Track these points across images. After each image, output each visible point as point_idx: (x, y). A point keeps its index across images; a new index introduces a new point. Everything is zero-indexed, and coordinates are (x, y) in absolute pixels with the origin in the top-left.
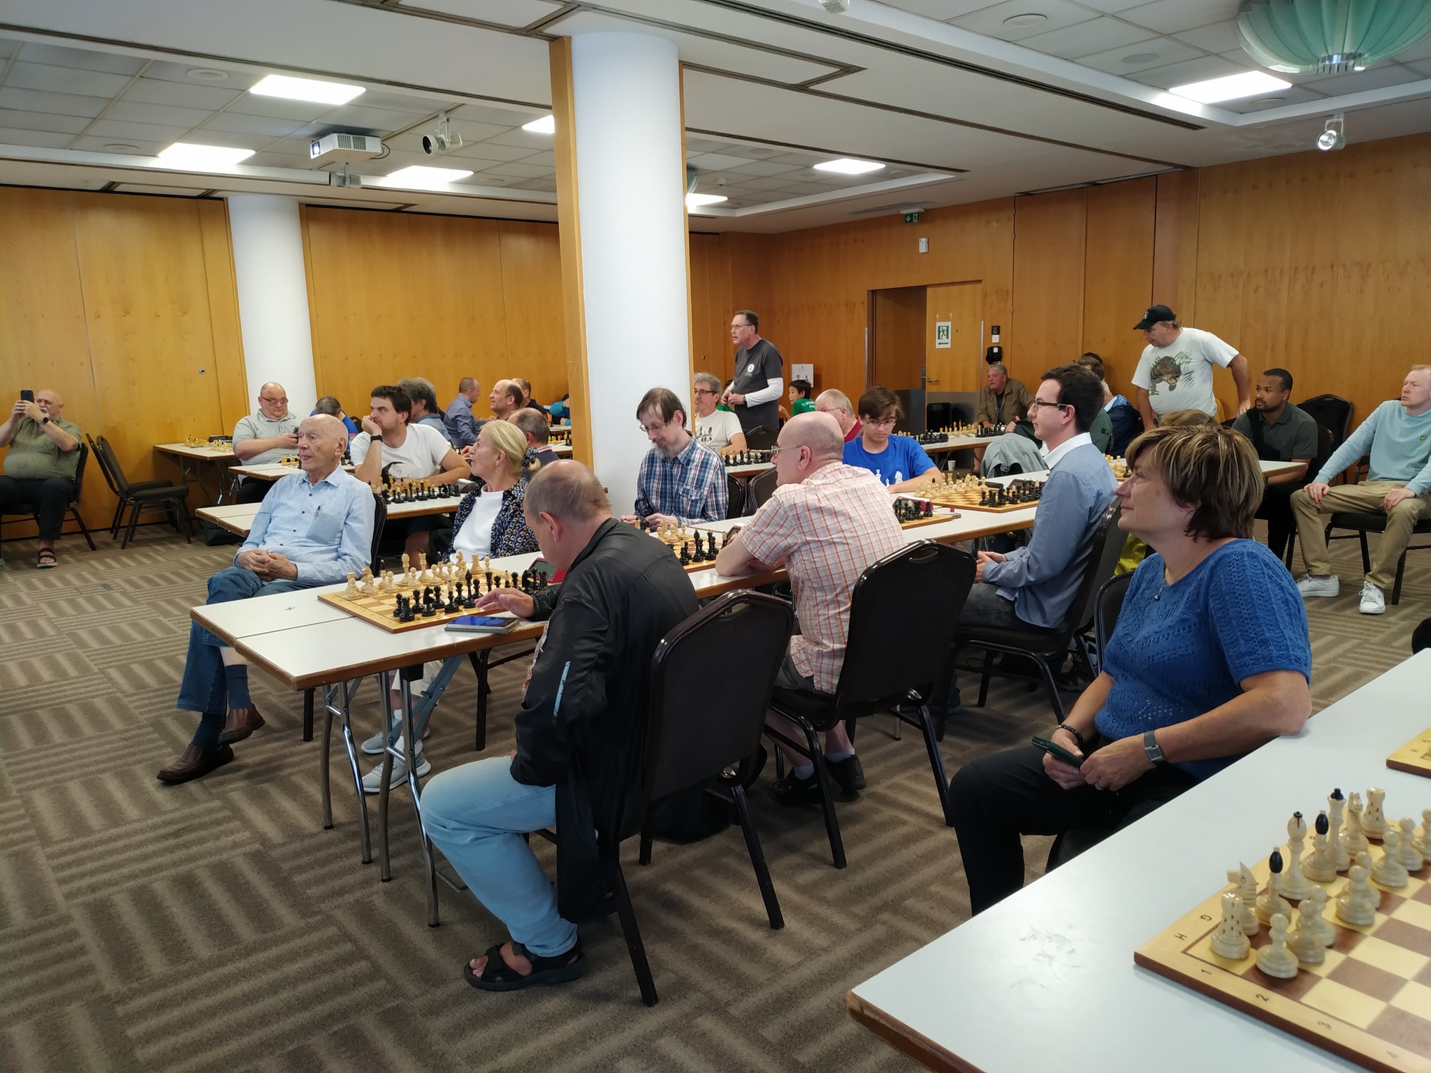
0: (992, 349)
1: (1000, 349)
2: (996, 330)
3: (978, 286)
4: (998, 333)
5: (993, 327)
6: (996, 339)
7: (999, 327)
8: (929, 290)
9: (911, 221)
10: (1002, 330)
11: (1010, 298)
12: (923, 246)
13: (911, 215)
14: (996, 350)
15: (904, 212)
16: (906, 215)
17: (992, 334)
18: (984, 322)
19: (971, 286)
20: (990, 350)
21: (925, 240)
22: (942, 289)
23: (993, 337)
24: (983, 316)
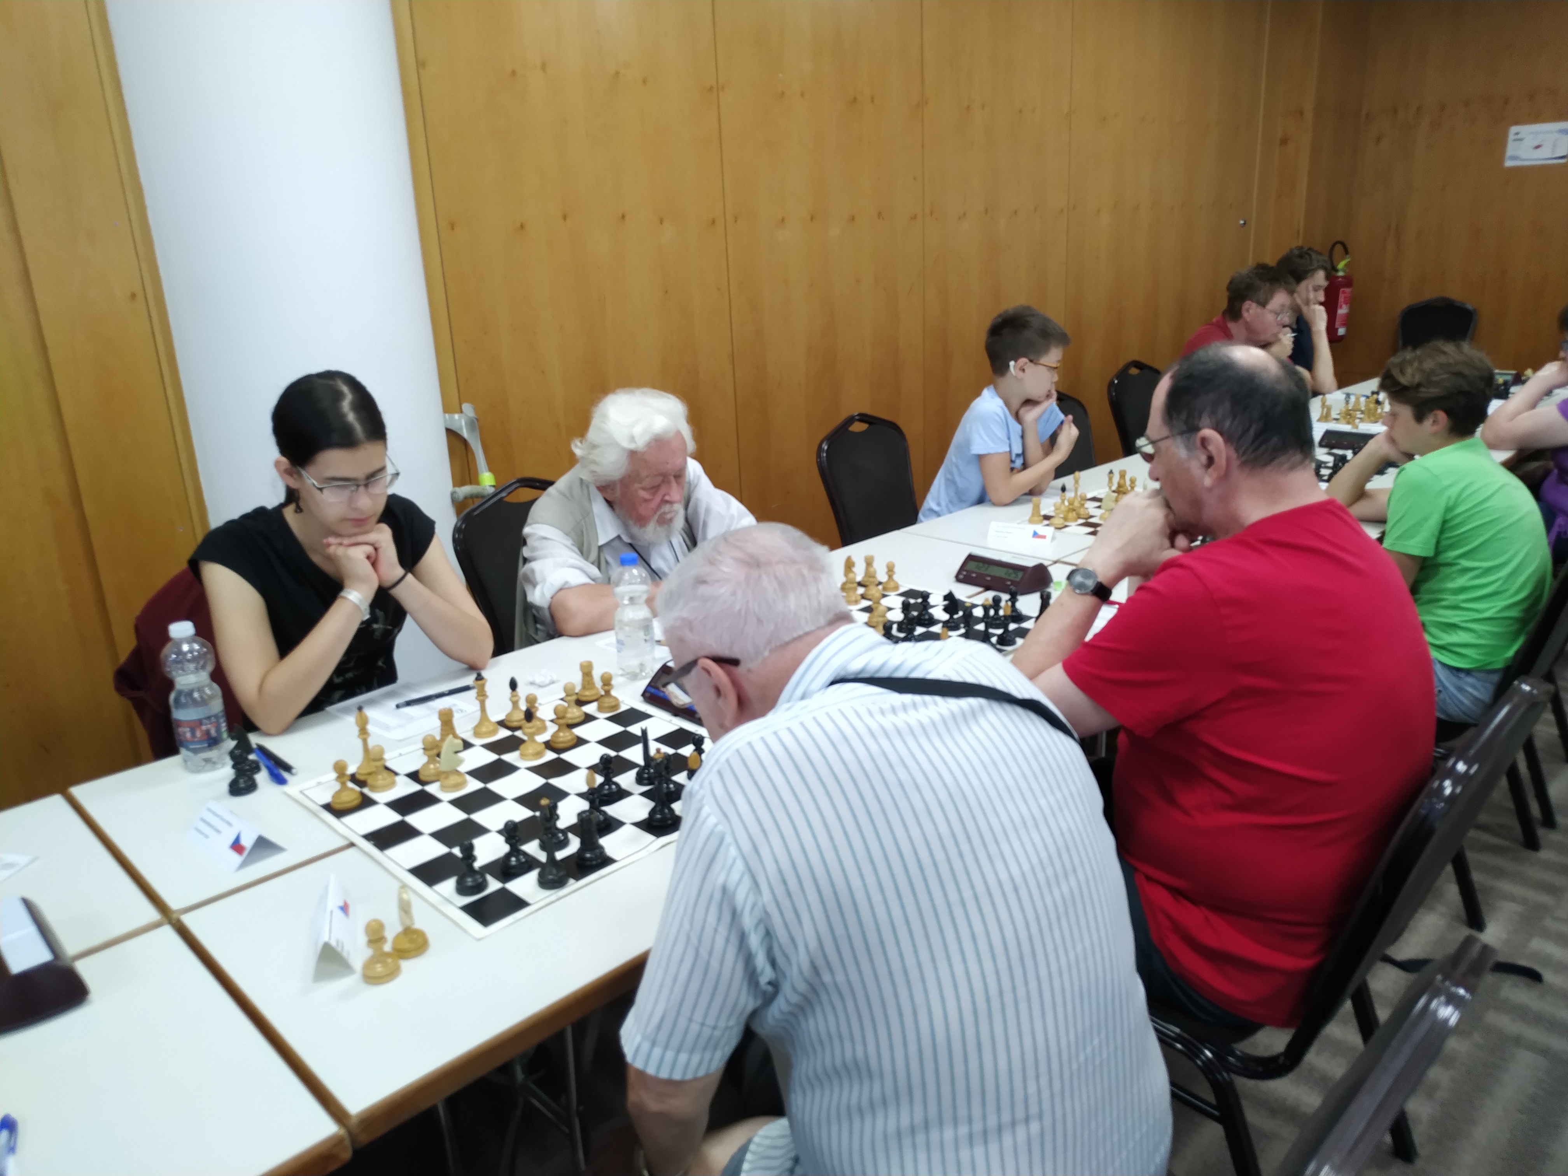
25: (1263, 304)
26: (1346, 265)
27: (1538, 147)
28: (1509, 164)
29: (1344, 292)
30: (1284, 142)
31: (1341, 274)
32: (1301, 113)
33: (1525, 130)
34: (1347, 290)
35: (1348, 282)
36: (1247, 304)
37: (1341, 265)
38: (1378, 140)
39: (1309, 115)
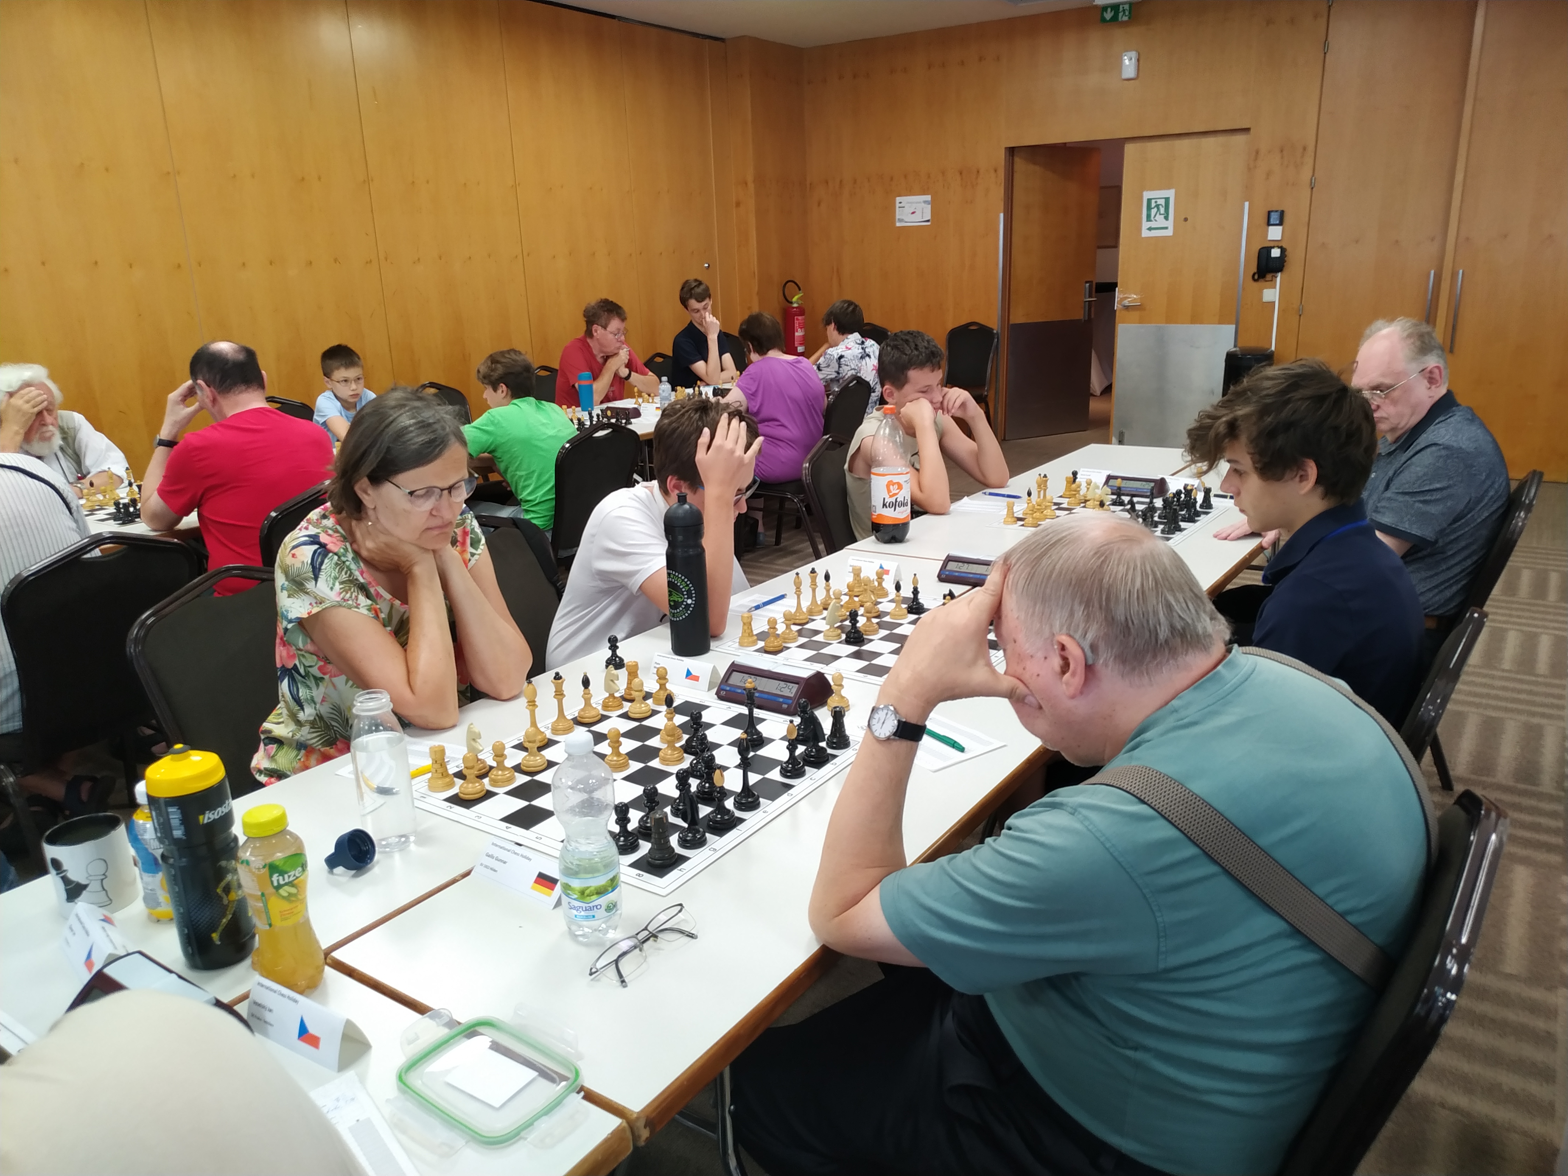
0: (1268, 250)
1: (1283, 250)
2: (1277, 217)
3: (1240, 139)
4: (1281, 223)
5: (1269, 213)
6: (1275, 233)
7: (1282, 213)
8: (1130, 149)
9: (1115, 18)
10: (1287, 219)
11: (1309, 160)
12: (1128, 64)
13: (1115, 7)
14: (1276, 253)
15: (1102, 2)
16: (1104, 8)
17: (1269, 224)
18: (1247, 204)
19: (1221, 139)
20: (1264, 252)
21: (1134, 54)
22: (1157, 145)
23: (1271, 229)
24: (1248, 193)
25: (604, 327)
26: (798, 299)
27: (913, 213)
28: (898, 224)
29: (797, 319)
30: (738, 204)
31: (795, 305)
32: (746, 184)
33: (904, 200)
34: (800, 318)
35: (801, 311)
36: (595, 327)
37: (795, 299)
38: (819, 205)
39: (751, 186)
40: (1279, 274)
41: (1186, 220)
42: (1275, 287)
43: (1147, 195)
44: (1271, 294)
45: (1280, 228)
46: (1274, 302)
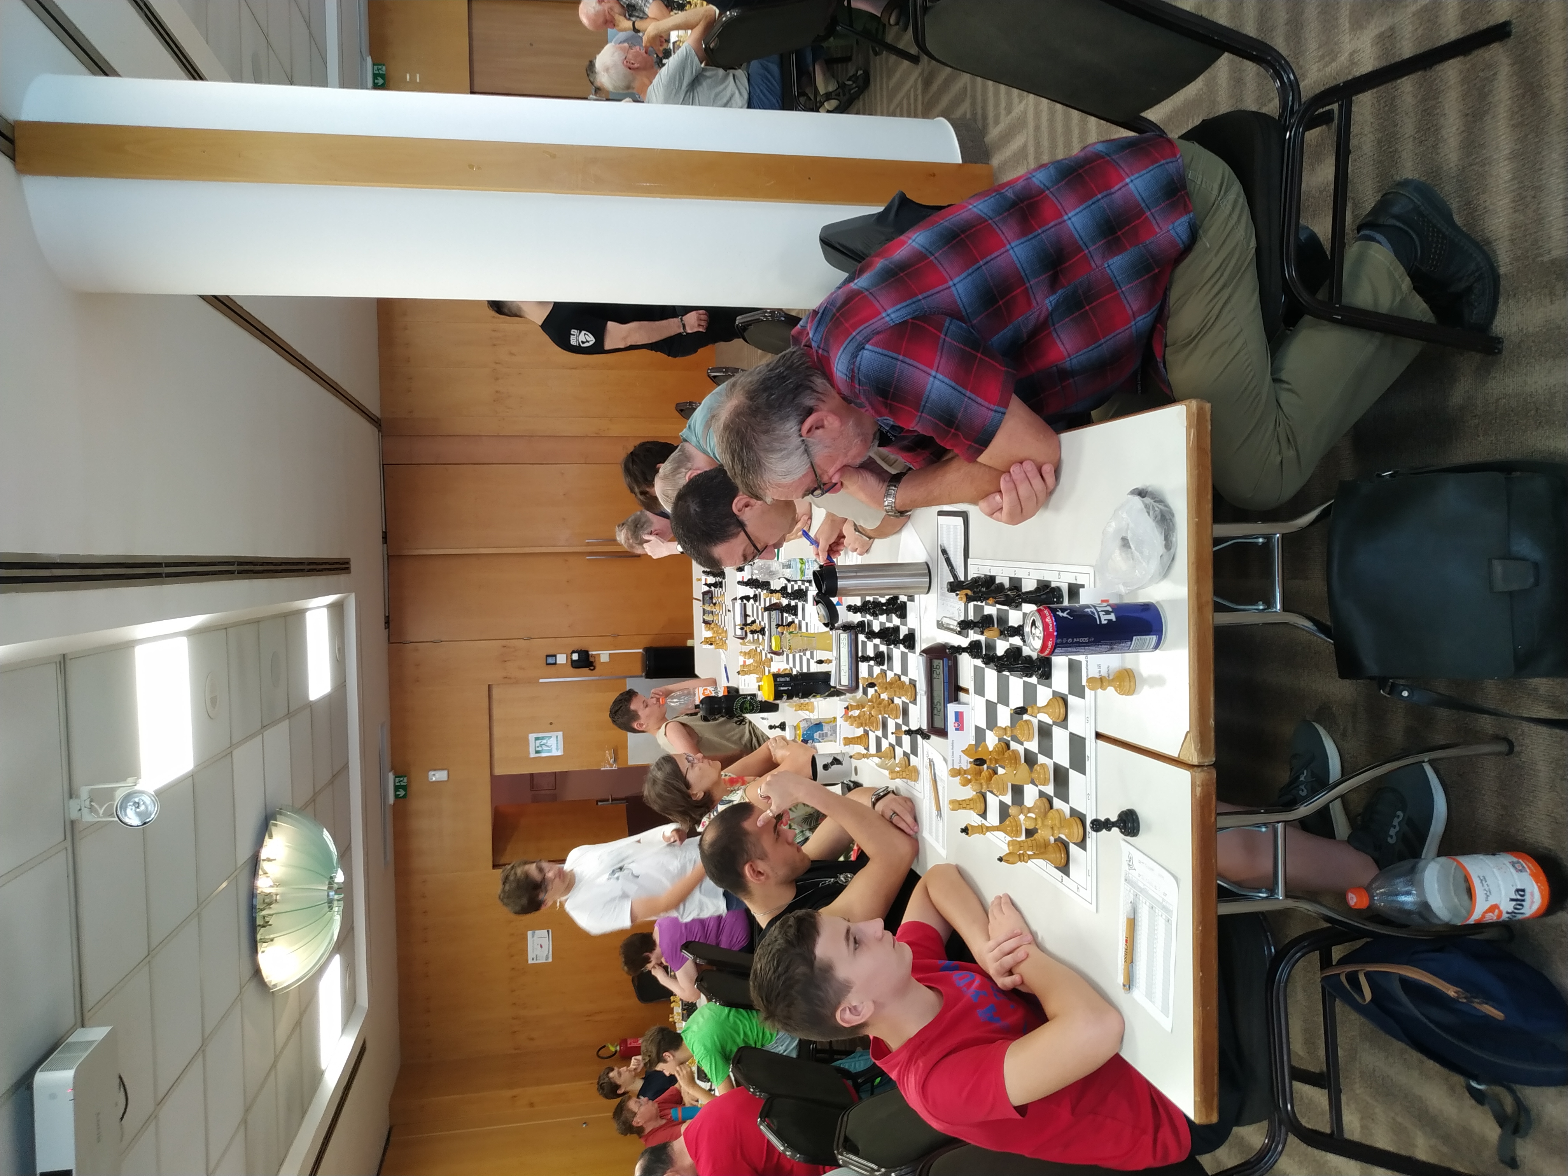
0: (573, 662)
1: (574, 652)
2: (550, 660)
3: (495, 691)
4: (555, 656)
5: (548, 664)
6: (561, 659)
7: (547, 656)
8: (499, 771)
9: (404, 788)
10: (552, 652)
11: (511, 643)
12: (438, 776)
13: (397, 788)
14: (575, 657)
15: (391, 800)
16: (396, 796)
17: (555, 664)
18: (541, 681)
19: (495, 706)
20: (575, 665)
21: (431, 773)
22: (496, 750)
23: (558, 662)
24: (534, 681)
25: (635, 1114)
26: (613, 1045)
27: (541, 946)
28: (550, 960)
29: (630, 1044)
31: (618, 1048)
32: (514, 1097)
33: (531, 955)
34: (629, 1042)
35: (623, 1042)
36: (634, 1124)
37: (613, 1049)
38: (532, 1039)
39: (515, 1091)
40: (591, 653)
41: (551, 724)
42: (599, 654)
43: (533, 755)
44: (604, 656)
45: (558, 656)
46: (610, 654)
